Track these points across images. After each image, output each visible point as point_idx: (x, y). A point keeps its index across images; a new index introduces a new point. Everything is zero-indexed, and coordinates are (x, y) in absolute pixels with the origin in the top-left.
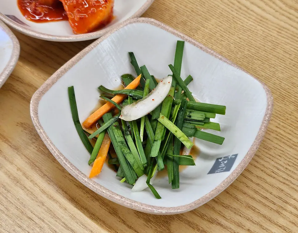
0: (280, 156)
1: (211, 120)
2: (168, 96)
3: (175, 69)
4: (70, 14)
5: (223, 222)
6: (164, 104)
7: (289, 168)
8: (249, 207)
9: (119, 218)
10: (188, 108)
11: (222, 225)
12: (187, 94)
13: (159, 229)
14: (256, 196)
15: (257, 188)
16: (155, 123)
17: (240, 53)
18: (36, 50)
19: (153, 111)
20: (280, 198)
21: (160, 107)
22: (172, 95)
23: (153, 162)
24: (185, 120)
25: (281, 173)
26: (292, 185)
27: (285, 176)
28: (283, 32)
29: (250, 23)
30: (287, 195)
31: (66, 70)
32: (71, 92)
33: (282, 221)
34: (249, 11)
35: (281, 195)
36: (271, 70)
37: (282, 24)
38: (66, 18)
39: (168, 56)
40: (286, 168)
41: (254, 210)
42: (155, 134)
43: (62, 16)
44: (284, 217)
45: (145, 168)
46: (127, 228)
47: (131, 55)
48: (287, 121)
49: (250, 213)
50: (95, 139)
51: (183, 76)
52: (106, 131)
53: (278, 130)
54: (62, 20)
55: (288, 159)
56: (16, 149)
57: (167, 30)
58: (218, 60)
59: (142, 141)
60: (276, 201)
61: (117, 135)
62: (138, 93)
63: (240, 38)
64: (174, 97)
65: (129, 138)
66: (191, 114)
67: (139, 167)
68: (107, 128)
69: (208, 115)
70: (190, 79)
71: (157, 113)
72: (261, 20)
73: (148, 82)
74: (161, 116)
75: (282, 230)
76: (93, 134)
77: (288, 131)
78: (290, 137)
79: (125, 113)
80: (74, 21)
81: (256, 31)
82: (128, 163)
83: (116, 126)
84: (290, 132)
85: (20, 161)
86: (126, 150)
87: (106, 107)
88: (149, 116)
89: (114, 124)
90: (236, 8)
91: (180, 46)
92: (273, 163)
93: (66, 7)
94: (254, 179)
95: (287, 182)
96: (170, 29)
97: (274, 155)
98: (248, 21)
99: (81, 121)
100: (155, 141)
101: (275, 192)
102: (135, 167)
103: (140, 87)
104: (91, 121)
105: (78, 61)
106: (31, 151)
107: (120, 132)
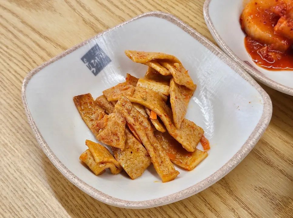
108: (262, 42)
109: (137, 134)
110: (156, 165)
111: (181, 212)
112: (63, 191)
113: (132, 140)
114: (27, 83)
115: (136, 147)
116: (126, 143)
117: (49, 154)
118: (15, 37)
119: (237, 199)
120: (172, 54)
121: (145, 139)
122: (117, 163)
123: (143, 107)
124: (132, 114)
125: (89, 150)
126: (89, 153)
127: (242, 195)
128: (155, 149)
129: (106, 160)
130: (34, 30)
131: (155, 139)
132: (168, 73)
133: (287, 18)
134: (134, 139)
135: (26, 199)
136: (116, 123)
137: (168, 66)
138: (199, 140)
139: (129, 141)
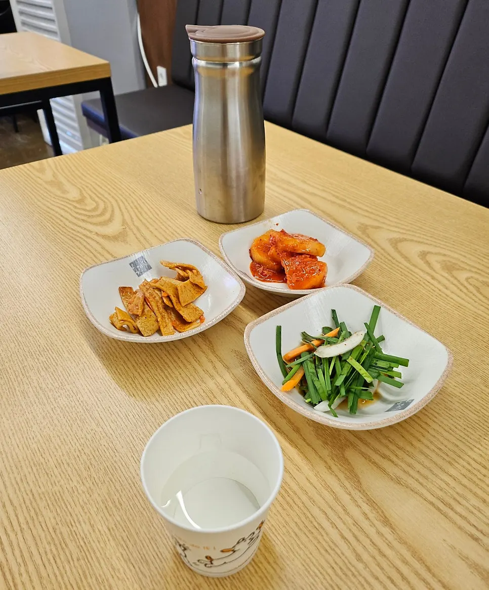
0: (460, 418)
1: (395, 369)
2: (359, 346)
3: (370, 328)
4: (289, 277)
5: (394, 459)
6: (354, 350)
7: (468, 429)
8: (422, 453)
9: (301, 435)
10: (374, 357)
11: (393, 462)
12: (377, 349)
13: (334, 452)
14: (429, 444)
15: (432, 439)
16: (344, 363)
17: (434, 329)
18: (258, 301)
19: (344, 354)
20: (454, 452)
21: (351, 352)
22: (364, 345)
23: (336, 390)
24: (371, 366)
25: (458, 432)
26: (468, 444)
27: (462, 434)
28: (479, 319)
29: (449, 307)
30: (462, 451)
31: (277, 313)
32: (279, 329)
33: (452, 471)
34: (448, 298)
35: (456, 449)
36: (463, 347)
37: (480, 312)
38: (285, 282)
39: (366, 317)
40: (465, 429)
41: (427, 456)
42: (342, 369)
43: (283, 280)
44: (456, 468)
45: (329, 395)
46: (306, 445)
47: (334, 311)
48: (472, 390)
49: (422, 458)
50: (291, 368)
51: (376, 335)
52: (301, 363)
53: (462, 396)
54: (282, 282)
55: (467, 421)
56: (227, 368)
57: (367, 296)
58: (409, 324)
59: (330, 374)
60: (450, 453)
61: (310, 367)
62: (334, 340)
63: (436, 318)
64: (365, 347)
65: (320, 372)
66: (377, 362)
67: (324, 392)
68: (303, 362)
69: (393, 364)
70: (382, 339)
71: (347, 355)
72: (459, 307)
73: (343, 333)
74: (350, 357)
75: (452, 479)
76: (289, 365)
77: (471, 398)
78: (473, 404)
79: (320, 351)
80: (291, 282)
81: (452, 314)
82: (315, 387)
83: (310, 361)
84: (474, 400)
85: (228, 377)
86: (315, 379)
87: (305, 348)
88: (340, 357)
89: (309, 359)
90: (436, 294)
91: (377, 310)
92: (451, 421)
93: (287, 271)
94: (431, 431)
95: (463, 440)
96: (370, 296)
97: (454, 415)
98: (445, 306)
99: (283, 354)
100: (341, 374)
101: (450, 446)
102: (320, 391)
103: (337, 336)
104: (291, 355)
105: (288, 308)
106: (239, 371)
107: (313, 365)
108: (260, 264)
109: (150, 305)
110: (162, 329)
111: (175, 361)
112: (97, 344)
113: (147, 309)
114: (85, 271)
115: (149, 314)
116: (143, 311)
117: (90, 317)
118: (95, 256)
119: (217, 356)
120: (192, 265)
121: (155, 309)
122: (135, 324)
123: (160, 290)
124: (149, 291)
125: (116, 313)
126: (115, 314)
127: (221, 354)
128: (163, 317)
129: (125, 319)
130: (109, 252)
131: (164, 310)
132: (186, 275)
133: (276, 247)
134: (149, 308)
135: (70, 347)
136: (139, 298)
137: (188, 271)
138: (198, 317)
139: (145, 310)
